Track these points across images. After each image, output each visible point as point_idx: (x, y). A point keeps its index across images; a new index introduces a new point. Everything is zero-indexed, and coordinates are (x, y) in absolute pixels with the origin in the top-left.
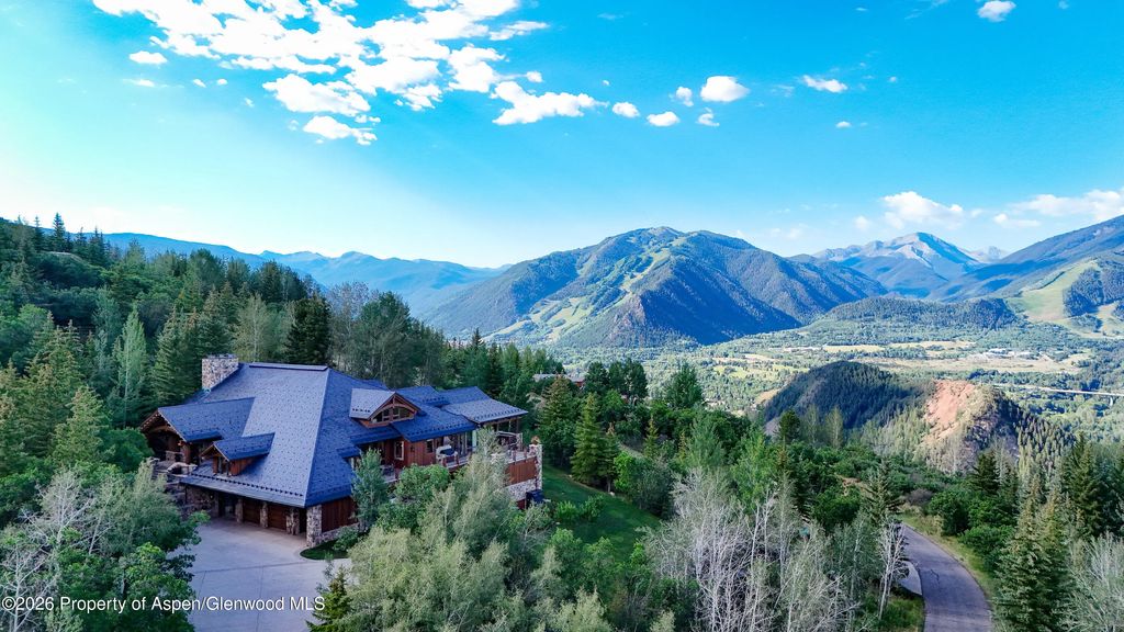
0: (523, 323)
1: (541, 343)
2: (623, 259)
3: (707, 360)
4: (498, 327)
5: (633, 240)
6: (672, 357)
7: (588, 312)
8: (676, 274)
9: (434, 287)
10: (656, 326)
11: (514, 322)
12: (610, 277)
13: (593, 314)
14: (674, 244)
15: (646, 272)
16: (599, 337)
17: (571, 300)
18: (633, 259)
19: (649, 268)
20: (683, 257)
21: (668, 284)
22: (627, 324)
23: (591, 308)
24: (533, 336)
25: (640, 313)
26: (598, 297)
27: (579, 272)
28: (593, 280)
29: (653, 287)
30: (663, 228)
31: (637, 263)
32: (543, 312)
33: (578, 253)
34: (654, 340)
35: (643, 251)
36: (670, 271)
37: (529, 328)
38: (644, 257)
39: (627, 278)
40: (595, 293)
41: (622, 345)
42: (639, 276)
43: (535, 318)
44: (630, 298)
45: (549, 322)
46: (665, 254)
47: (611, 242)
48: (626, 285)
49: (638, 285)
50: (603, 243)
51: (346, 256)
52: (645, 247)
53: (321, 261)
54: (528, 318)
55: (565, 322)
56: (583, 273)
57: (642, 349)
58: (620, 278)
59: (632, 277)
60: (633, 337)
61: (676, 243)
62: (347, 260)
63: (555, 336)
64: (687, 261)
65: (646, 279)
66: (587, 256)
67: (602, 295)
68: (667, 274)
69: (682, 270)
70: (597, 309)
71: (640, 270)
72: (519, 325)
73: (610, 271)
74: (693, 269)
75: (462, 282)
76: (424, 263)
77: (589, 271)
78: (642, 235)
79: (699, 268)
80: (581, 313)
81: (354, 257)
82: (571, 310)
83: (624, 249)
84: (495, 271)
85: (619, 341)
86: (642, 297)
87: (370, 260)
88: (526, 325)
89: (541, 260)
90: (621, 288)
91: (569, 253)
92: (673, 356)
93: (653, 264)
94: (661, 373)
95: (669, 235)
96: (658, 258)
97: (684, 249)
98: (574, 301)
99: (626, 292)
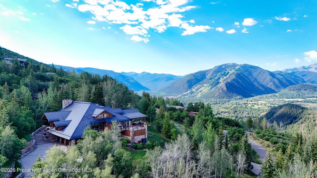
0: (190, 91)
1: (195, 97)
2: (220, 73)
3: (246, 102)
4: (183, 92)
5: (223, 67)
6: (235, 102)
7: (209, 88)
8: (236, 77)
9: (166, 81)
10: (230, 92)
11: (187, 91)
12: (216, 78)
13: (211, 88)
14: (236, 68)
15: (227, 76)
16: (212, 95)
17: (204, 85)
18: (223, 72)
19: (228, 75)
20: (239, 72)
21: (234, 80)
22: (221, 92)
23: (210, 87)
24: (193, 95)
25: (225, 88)
26: (212, 84)
27: (207, 76)
28: (211, 79)
29: (229, 81)
30: (233, 63)
31: (224, 74)
32: (196, 88)
33: (207, 71)
34: (229, 96)
35: (226, 70)
36: (235, 76)
37: (192, 93)
38: (226, 72)
39: (221, 78)
40: (211, 83)
41: (220, 98)
42: (225, 78)
43: (194, 90)
44: (222, 84)
45: (198, 91)
46: (233, 71)
47: (216, 68)
48: (221, 80)
49: (225, 80)
50: (214, 68)
51: (143, 73)
52: (227, 69)
53: (136, 74)
54: (191, 90)
55: (202, 91)
56: (208, 77)
57: (226, 99)
58: (219, 78)
59: (223, 78)
60: (223, 96)
61: (237, 68)
62: (143, 74)
63: (199, 95)
64: (240, 73)
65: (227, 78)
66: (209, 72)
67: (213, 83)
68: (233, 77)
69: (238, 76)
70: (212, 87)
71: (225, 76)
72: (189, 92)
73: (216, 76)
74: (242, 75)
75: (174, 80)
76: (163, 74)
77: (210, 76)
78: (227, 66)
79: (244, 75)
80: (207, 88)
81: (144, 73)
82: (204, 87)
83: (221, 70)
84: (183, 76)
85: (219, 96)
86: (226, 84)
87: (149, 74)
88: (191, 92)
89: (196, 73)
90: (219, 81)
91: (204, 71)
92: (235, 101)
93: (229, 74)
94: (231, 106)
95: (234, 65)
96: (231, 72)
97: (239, 69)
98: (205, 85)
99: (221, 82)
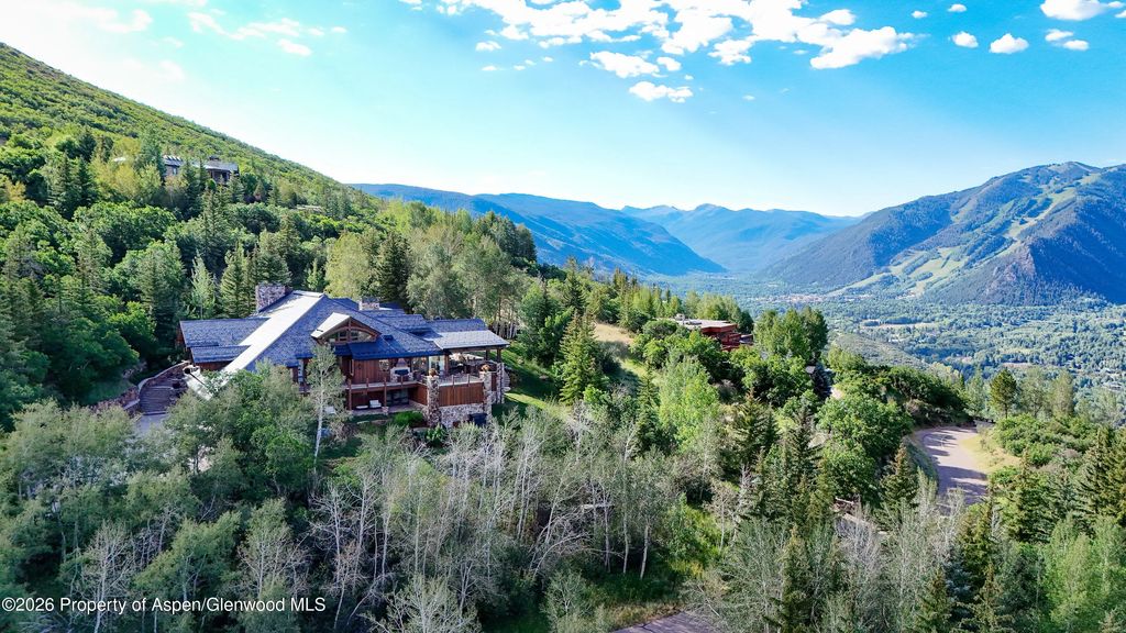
0: (881, 276)
1: (900, 298)
2: (1012, 202)
3: (1117, 322)
4: (852, 280)
5: (1028, 179)
6: (1068, 318)
7: (961, 264)
8: (1082, 217)
9: (787, 237)
10: (1049, 281)
11: (871, 274)
12: (992, 224)
13: (968, 265)
14: (1083, 182)
15: (1041, 216)
16: (973, 292)
17: (940, 250)
18: (1024, 201)
19: (1046, 212)
20: (1095, 198)
21: (1069, 230)
22: (1009, 278)
23: (966, 259)
24: (892, 290)
25: (1028, 265)
26: (975, 247)
27: (953, 218)
28: (970, 228)
29: (1049, 233)
30: (1070, 163)
31: (1030, 206)
32: (905, 264)
33: (954, 196)
34: (1045, 297)
35: (1040, 192)
36: (1074, 214)
37: (888, 281)
38: (1040, 199)
39: (1016, 224)
40: (972, 243)
41: (1002, 302)
42: (1032, 222)
43: (896, 270)
44: (1017, 246)
45: (912, 276)
46: (1069, 194)
47: (997, 183)
48: (1014, 231)
49: (1030, 231)
50: (987, 184)
51: (700, 208)
52: (1043, 187)
53: (676, 215)
54: (887, 271)
55: (931, 275)
56: (958, 220)
57: (1028, 308)
58: (1006, 225)
59: (1023, 222)
60: (1018, 294)
61: (1085, 181)
62: (703, 212)
63: (919, 290)
64: (1098, 201)
65: (1040, 225)
66: (964, 200)
67: (980, 245)
68: (1069, 218)
69: (1090, 213)
70: (974, 261)
71: (1033, 214)
72: (875, 278)
73: (992, 217)
74: (1107, 212)
75: (819, 232)
76: (777, 213)
77: (966, 217)
78: (1041, 174)
79: (1116, 210)
80: (952, 265)
81: (708, 209)
82: (940, 261)
83: (1015, 190)
84: (857, 219)
85: (998, 297)
86: (1032, 246)
87: (723, 211)
88: (885, 277)
89: (907, 206)
90: (1007, 236)
91: (942, 197)
92: (1070, 317)
93: (1051, 207)
94: (1049, 336)
95: (1077, 171)
96: (1057, 199)
97: (1097, 188)
98: (945, 252)
99: (1013, 241)
